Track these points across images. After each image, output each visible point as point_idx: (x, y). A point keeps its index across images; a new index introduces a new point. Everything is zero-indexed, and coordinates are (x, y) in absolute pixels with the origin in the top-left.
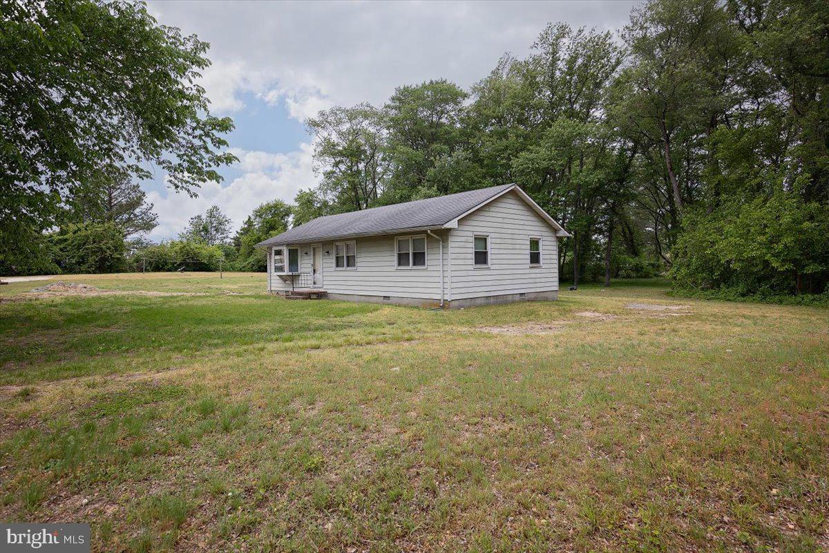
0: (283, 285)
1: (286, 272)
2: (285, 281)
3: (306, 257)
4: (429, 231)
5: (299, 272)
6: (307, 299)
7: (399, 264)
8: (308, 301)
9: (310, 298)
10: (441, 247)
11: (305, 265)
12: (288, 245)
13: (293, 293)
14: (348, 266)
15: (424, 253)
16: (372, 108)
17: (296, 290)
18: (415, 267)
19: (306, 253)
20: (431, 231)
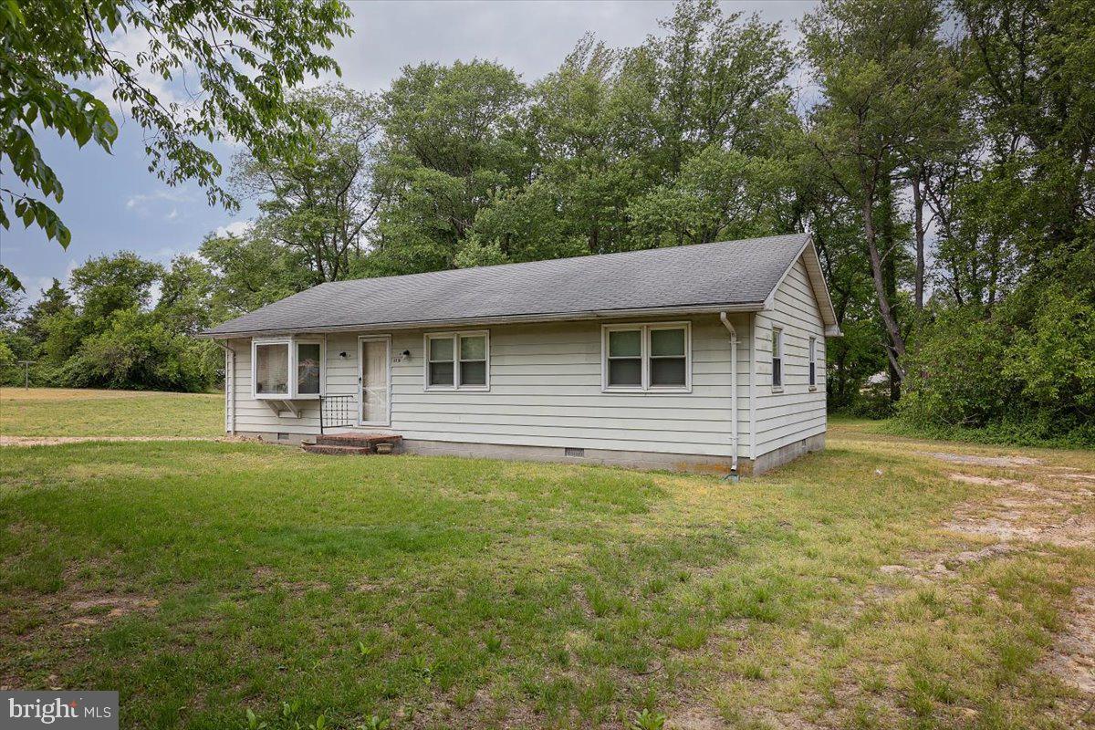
0: (275, 420)
1: (291, 393)
2: (279, 412)
3: (342, 362)
4: (723, 315)
5: (322, 393)
6: (367, 452)
7: (612, 381)
8: (374, 458)
9: (375, 451)
10: (734, 348)
11: (339, 378)
12: (297, 336)
13: (321, 439)
14: (463, 382)
15: (683, 360)
16: (349, 93)
17: (327, 432)
18: (656, 389)
19: (344, 355)
20: (729, 314)
